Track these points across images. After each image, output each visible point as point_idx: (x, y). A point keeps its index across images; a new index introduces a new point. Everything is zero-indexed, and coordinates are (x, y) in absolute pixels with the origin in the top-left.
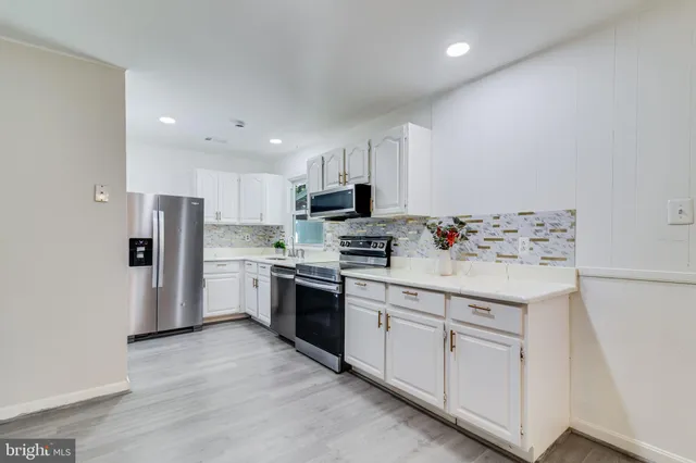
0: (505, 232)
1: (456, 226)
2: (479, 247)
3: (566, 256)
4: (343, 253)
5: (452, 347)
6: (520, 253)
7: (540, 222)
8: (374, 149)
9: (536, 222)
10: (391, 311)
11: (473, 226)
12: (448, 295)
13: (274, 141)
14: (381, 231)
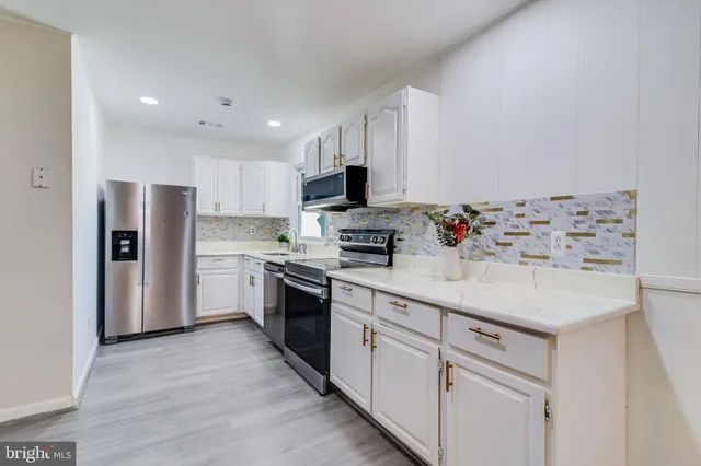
0: (532, 223)
1: (466, 215)
2: (497, 244)
3: (622, 258)
4: (343, 248)
5: (449, 384)
6: (553, 252)
7: (582, 209)
8: (370, 124)
9: (575, 210)
10: (377, 325)
11: (490, 216)
12: (444, 310)
13: (274, 124)
14: (383, 223)
